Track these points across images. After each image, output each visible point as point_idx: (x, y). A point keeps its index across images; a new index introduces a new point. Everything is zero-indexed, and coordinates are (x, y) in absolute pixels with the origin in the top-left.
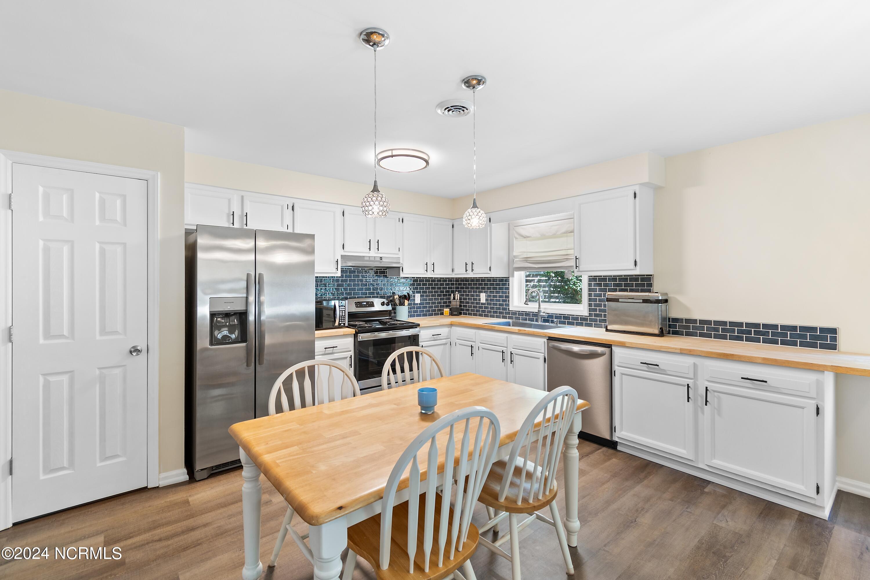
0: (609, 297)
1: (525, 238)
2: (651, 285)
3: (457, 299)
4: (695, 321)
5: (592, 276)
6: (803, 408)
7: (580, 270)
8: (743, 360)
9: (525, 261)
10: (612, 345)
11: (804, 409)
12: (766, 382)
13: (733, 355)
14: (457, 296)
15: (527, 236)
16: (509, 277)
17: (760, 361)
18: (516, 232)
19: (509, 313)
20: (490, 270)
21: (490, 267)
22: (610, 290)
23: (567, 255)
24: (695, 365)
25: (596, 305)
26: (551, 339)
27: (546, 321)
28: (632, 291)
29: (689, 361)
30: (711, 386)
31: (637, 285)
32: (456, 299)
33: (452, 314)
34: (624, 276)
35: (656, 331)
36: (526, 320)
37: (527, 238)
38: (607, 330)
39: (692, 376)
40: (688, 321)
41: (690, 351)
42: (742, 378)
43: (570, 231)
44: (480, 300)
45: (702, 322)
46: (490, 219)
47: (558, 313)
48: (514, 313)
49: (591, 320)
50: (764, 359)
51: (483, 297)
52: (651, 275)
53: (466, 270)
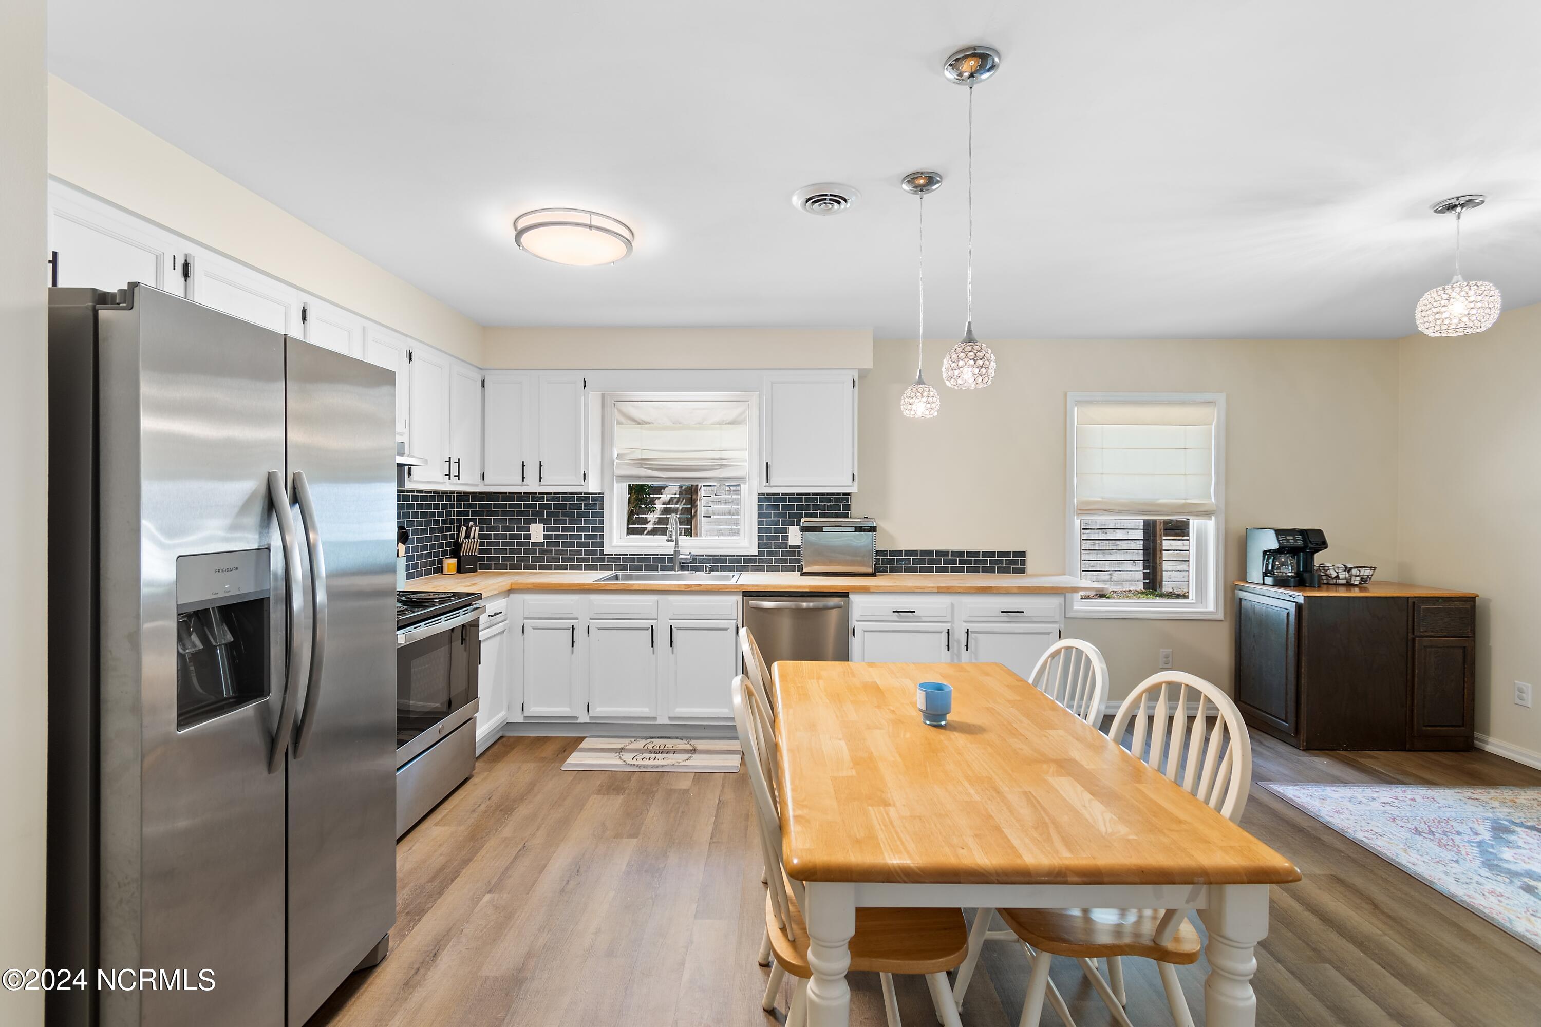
0: (806, 524)
1: (639, 423)
2: (848, 507)
3: (474, 538)
4: (900, 553)
5: (763, 494)
6: (1049, 634)
7: (772, 484)
8: (1000, 592)
9: (639, 466)
10: (848, 592)
11: (1051, 635)
12: (1023, 612)
13: (991, 587)
14: (475, 531)
15: (645, 422)
16: (603, 494)
17: (1015, 591)
18: (620, 411)
19: (603, 560)
20: (584, 479)
21: (584, 474)
22: (807, 515)
23: (721, 459)
24: (952, 605)
25: (769, 538)
26: (748, 594)
27: (683, 568)
28: (823, 516)
29: (945, 601)
30: (972, 627)
31: (830, 508)
32: (472, 536)
33: (460, 570)
34: (812, 494)
35: (871, 570)
36: (640, 568)
37: (643, 424)
38: (803, 574)
39: (949, 619)
40: (892, 553)
41: (948, 588)
42: (1002, 612)
43: (728, 422)
44: (528, 537)
45: (909, 553)
46: (585, 381)
47: (704, 554)
48: (615, 558)
49: (761, 561)
50: (1019, 588)
51: (537, 532)
52: (849, 494)
53: (523, 478)
